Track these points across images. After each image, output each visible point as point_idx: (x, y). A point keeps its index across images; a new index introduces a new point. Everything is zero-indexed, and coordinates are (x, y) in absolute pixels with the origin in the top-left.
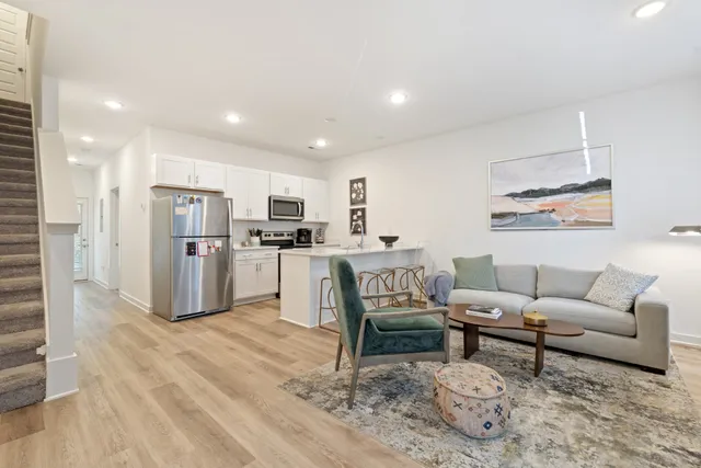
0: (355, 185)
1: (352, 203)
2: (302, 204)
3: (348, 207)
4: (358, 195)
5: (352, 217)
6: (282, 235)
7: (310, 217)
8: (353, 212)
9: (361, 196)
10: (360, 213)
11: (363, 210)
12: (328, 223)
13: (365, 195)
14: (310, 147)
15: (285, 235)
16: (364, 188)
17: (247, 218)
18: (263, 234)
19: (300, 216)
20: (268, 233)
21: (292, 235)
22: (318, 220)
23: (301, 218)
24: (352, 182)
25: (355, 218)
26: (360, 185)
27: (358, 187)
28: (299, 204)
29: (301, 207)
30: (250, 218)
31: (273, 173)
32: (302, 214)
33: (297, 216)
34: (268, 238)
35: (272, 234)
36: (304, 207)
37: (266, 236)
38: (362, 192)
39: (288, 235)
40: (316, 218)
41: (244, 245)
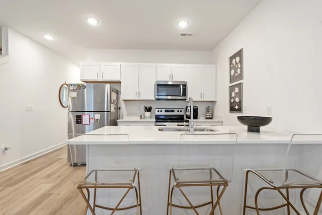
0: (234, 61)
1: (231, 81)
2: (185, 86)
3: (228, 85)
4: (235, 72)
5: (230, 94)
6: (173, 111)
8: (232, 89)
9: (239, 70)
10: (237, 90)
11: (240, 86)
12: (216, 102)
13: (241, 68)
14: (182, 35)
15: (176, 111)
16: (241, 62)
17: (137, 98)
18: (157, 110)
19: (183, 96)
20: (160, 110)
21: (181, 111)
22: (203, 99)
23: (183, 98)
24: (231, 58)
25: (233, 95)
26: (238, 59)
27: (236, 62)
28: (181, 86)
29: (183, 88)
30: (139, 98)
31: (159, 65)
32: (185, 94)
33: (180, 96)
34: (160, 113)
35: (163, 110)
36: (186, 88)
37: (158, 111)
38: (239, 66)
39: (178, 111)
40: (201, 97)
41: (141, 117)
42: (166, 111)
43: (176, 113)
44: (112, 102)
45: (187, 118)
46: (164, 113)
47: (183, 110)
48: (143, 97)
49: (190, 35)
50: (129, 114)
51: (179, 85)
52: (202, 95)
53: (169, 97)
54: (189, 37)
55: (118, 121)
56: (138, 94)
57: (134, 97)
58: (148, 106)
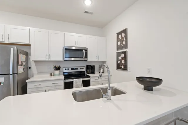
0: (120, 36)
1: (118, 49)
2: (86, 51)
3: (115, 51)
4: (122, 43)
5: (118, 58)
6: (77, 69)
7: (92, 58)
8: (118, 54)
9: (124, 43)
10: (123, 55)
11: (125, 53)
12: (106, 62)
13: (126, 42)
14: (86, 12)
15: (79, 68)
16: (126, 37)
17: (47, 60)
18: (64, 68)
19: (85, 58)
20: (67, 68)
21: (83, 69)
22: (98, 60)
23: (86, 59)
24: (118, 34)
25: (120, 58)
26: (123, 35)
27: (122, 37)
28: (84, 51)
29: (85, 52)
30: (49, 60)
31: (66, 33)
32: (86, 56)
33: (83, 58)
34: (67, 71)
35: (70, 69)
36: (87, 52)
37: (66, 69)
38: (125, 40)
39: (81, 69)
40: (97, 59)
41: (51, 75)
42: (72, 69)
43: (79, 70)
44: (20, 63)
45: (87, 73)
46: (70, 70)
47: (84, 68)
48: (53, 59)
49: (91, 13)
50: (39, 73)
51: (82, 50)
52: (98, 57)
53: (73, 59)
54: (90, 15)
55: (27, 81)
56: (48, 56)
57: (44, 59)
58: (57, 65)
